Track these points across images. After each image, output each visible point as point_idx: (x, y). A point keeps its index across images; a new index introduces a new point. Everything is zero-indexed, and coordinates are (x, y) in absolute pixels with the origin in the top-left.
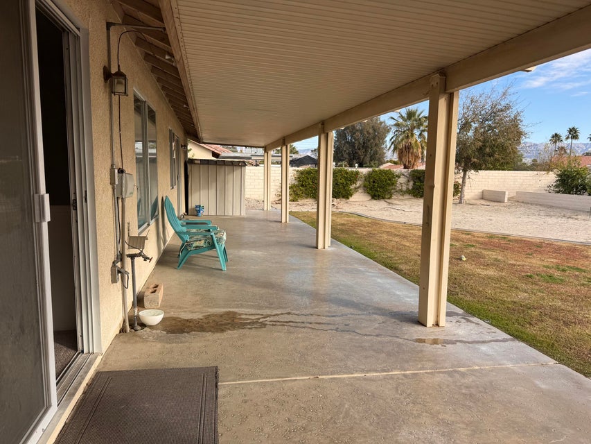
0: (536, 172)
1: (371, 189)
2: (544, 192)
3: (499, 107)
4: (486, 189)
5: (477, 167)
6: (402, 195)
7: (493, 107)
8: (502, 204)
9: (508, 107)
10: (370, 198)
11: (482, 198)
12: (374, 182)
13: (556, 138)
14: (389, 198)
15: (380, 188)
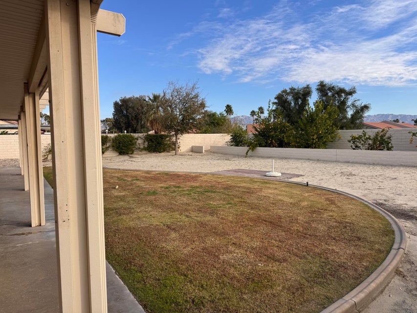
0: (222, 134)
1: (118, 148)
2: (225, 146)
3: (191, 96)
4: (194, 145)
5: (182, 133)
6: (141, 151)
7: (188, 95)
8: (201, 154)
9: (196, 96)
10: (118, 154)
11: (192, 151)
12: (119, 143)
13: (253, 113)
14: (131, 154)
15: (125, 147)
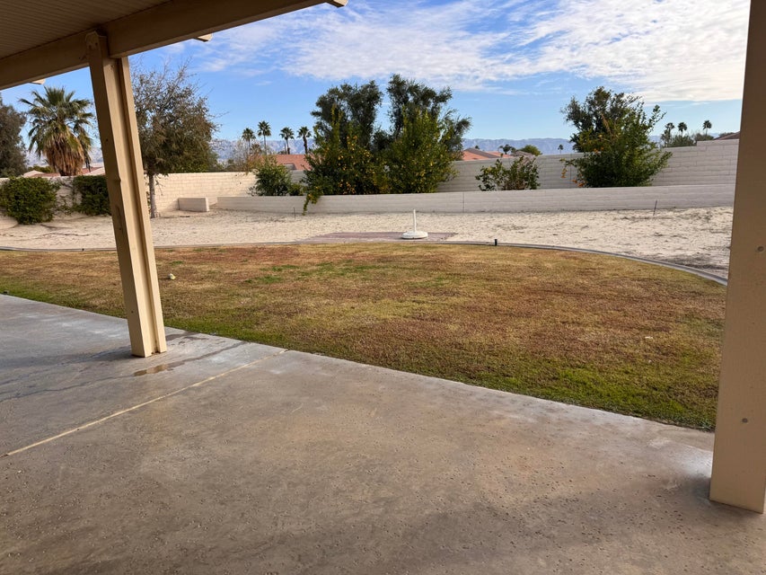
0: (234, 173)
1: (14, 209)
3: (178, 91)
4: (182, 196)
5: (166, 170)
6: (69, 214)
7: (171, 90)
8: (204, 214)
9: (188, 93)
10: (15, 223)
11: (179, 209)
12: (17, 198)
13: (248, 134)
14: (48, 221)
15: (30, 205)
